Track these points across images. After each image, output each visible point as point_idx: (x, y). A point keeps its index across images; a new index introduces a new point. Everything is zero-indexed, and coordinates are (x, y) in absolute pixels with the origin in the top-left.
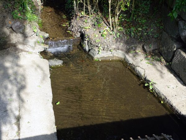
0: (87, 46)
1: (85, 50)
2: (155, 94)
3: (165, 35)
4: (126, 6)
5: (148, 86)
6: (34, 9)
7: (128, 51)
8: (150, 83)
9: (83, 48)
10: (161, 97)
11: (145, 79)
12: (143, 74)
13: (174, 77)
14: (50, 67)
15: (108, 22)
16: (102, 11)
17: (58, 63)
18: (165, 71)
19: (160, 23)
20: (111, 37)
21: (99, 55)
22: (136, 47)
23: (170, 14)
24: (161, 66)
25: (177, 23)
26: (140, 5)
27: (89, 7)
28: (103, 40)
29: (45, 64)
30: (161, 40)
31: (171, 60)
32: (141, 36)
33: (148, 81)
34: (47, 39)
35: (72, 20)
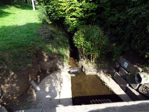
1: (83, 71)
2: (107, 87)
3: (111, 67)
4: (97, 57)
5: (105, 84)
6: (67, 58)
7: (97, 72)
8: (105, 83)
9: (82, 71)
10: (109, 88)
11: (104, 81)
12: (103, 80)
13: (114, 81)
14: (71, 76)
15: (91, 62)
16: (89, 59)
17: (74, 75)
18: (111, 79)
19: (109, 62)
20: (92, 67)
21: (88, 73)
22: (101, 71)
23: (112, 60)
24: (109, 77)
25: (115, 63)
26: (102, 56)
27: (85, 57)
28: (89, 68)
29: (70, 75)
30: (109, 68)
31: (113, 76)
32: (102, 67)
33: (105, 82)
34: (71, 67)
35: (79, 62)
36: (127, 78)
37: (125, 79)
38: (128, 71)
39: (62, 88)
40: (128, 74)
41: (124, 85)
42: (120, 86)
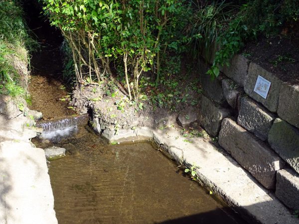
0: (99, 125)
1: (96, 132)
2: (200, 182)
3: (206, 100)
4: (148, 65)
5: (190, 173)
7: (154, 127)
8: (192, 168)
9: (93, 128)
10: (208, 186)
11: (184, 163)
12: (180, 157)
13: (224, 157)
14: (48, 159)
15: (126, 90)
16: (115, 74)
17: (59, 152)
18: (210, 149)
19: (198, 85)
20: (131, 109)
21: (116, 136)
22: (167, 121)
23: (209, 72)
25: (220, 83)
26: (167, 63)
27: (97, 70)
28: (120, 114)
29: (40, 156)
30: (200, 107)
31: (218, 134)
32: (173, 105)
33: (189, 166)
34: (41, 119)
35: (75, 92)
36: (271, 138)
37: (266, 143)
38: (273, 109)
39: (14, 212)
40: (273, 121)
41: (264, 165)
42: (246, 170)
